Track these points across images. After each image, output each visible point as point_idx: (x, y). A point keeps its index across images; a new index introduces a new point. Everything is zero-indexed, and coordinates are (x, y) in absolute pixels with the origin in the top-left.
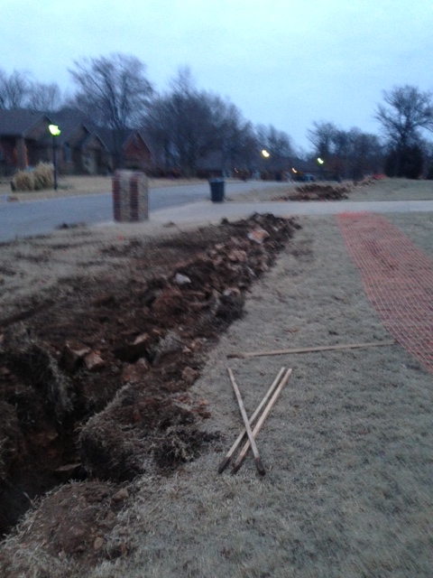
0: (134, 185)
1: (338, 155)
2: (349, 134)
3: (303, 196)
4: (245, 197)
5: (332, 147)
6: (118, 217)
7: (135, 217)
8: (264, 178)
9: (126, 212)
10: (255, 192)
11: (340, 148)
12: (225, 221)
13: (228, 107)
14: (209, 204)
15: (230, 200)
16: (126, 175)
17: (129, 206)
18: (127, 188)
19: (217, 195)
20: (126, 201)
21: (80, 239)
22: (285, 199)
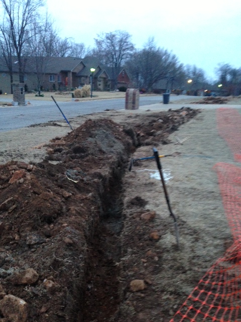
0: (134, 94)
1: (231, 82)
2: (238, 70)
3: (205, 102)
4: (178, 102)
5: (229, 77)
6: (127, 108)
7: (133, 108)
8: (188, 94)
9: (130, 105)
10: (183, 100)
11: (233, 78)
12: (170, 110)
13: (171, 56)
14: (162, 104)
15: (171, 103)
16: (131, 90)
17: (132, 103)
18: (131, 96)
19: (166, 101)
20: (130, 101)
21: (117, 114)
22: (197, 103)
